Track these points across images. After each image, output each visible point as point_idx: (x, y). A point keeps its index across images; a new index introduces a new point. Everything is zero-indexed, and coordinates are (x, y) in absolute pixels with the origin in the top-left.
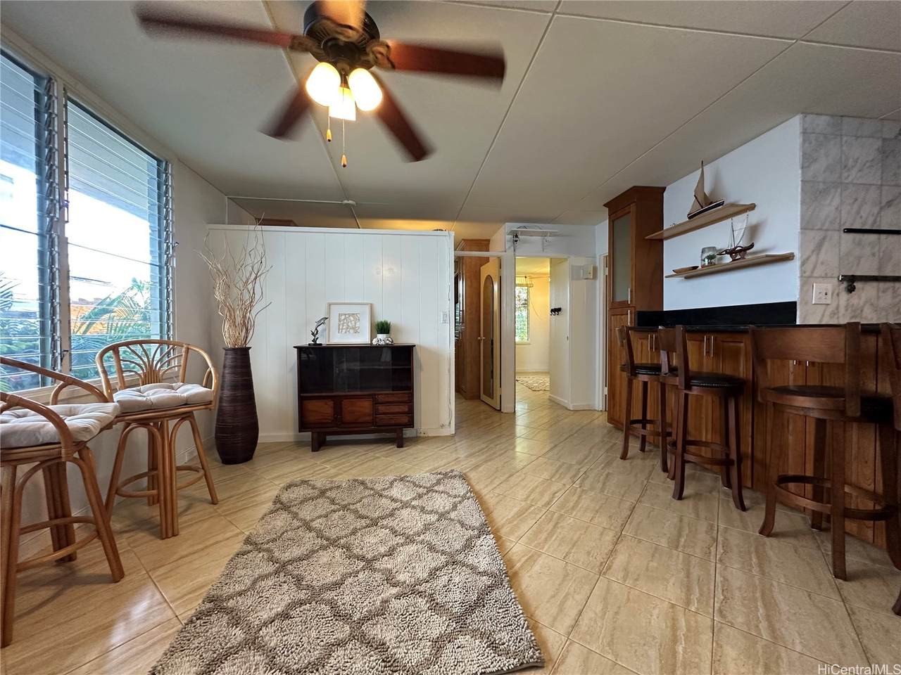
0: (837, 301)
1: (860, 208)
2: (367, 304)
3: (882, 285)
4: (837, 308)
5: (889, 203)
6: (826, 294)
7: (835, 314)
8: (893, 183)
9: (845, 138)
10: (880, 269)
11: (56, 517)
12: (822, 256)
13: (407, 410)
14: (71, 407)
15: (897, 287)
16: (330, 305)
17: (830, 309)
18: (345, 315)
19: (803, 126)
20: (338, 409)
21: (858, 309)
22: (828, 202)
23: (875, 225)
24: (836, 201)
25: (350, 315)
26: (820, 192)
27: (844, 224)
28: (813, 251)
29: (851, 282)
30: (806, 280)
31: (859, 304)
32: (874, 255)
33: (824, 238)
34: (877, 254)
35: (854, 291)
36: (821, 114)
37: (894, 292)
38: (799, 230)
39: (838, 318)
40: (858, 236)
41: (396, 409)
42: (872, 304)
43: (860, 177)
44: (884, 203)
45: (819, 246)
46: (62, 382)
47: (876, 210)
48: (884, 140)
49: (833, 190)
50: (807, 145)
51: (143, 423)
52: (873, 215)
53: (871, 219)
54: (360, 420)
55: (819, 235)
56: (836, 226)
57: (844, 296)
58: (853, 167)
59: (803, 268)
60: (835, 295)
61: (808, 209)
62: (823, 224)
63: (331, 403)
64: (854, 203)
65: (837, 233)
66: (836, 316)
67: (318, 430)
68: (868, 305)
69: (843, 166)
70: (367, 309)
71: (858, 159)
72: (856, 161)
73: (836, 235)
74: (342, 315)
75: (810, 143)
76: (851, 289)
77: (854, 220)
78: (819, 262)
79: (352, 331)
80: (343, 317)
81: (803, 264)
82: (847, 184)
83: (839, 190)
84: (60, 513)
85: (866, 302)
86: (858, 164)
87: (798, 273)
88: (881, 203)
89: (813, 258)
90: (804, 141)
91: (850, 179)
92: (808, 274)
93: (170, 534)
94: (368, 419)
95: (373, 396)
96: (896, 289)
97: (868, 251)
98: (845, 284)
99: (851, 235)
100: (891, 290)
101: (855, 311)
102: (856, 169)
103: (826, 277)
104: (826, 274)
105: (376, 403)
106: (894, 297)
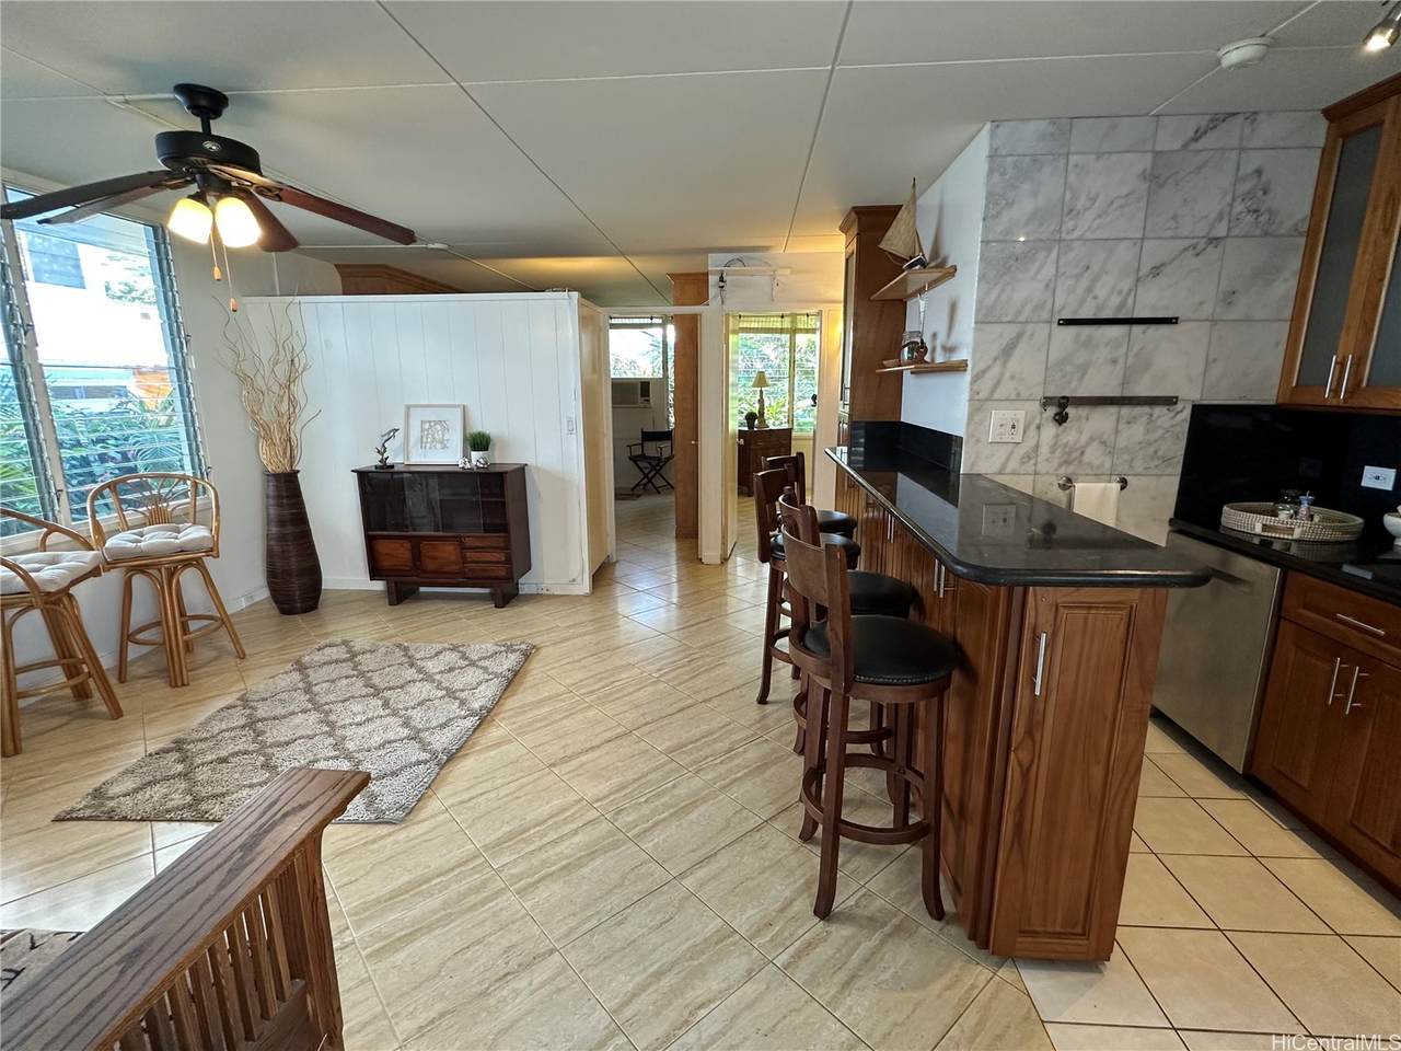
0: (1036, 438)
1: (1094, 281)
2: (459, 406)
3: (1126, 411)
4: (1037, 448)
5: (1156, 271)
6: (1013, 427)
7: (1030, 458)
8: (1169, 233)
9: (1074, 159)
10: (1123, 384)
11: (65, 657)
12: (1014, 365)
13: (503, 559)
14: (54, 556)
15: (1155, 415)
16: (408, 408)
17: (1021, 451)
18: (430, 422)
19: (991, 145)
20: (417, 555)
21: (1077, 450)
22: (1031, 273)
23: (1124, 311)
24: (1049, 271)
25: (436, 423)
26: (1017, 259)
27: (1060, 311)
28: (996, 359)
29: (1061, 408)
30: (978, 405)
31: (1078, 441)
32: (1114, 362)
33: (1019, 337)
34: (1122, 361)
35: (1065, 421)
36: (1029, 119)
37: (1150, 421)
38: (973, 325)
39: (1035, 465)
40: (1086, 330)
41: (489, 557)
42: (1104, 443)
43: (1098, 227)
44: (1145, 270)
45: (1008, 351)
46: (45, 530)
47: (1126, 284)
48: (1156, 154)
49: (1042, 255)
50: (996, 177)
51: (141, 569)
52: (1120, 293)
53: (1115, 301)
54: (447, 569)
55: (1010, 332)
56: (1045, 315)
57: (1050, 429)
58: (1087, 209)
59: (975, 387)
60: (1033, 427)
61: (990, 290)
62: (1019, 312)
63: (408, 545)
64: (1081, 275)
65: (1047, 326)
66: (1032, 462)
67: (396, 579)
68: (1095, 445)
69: (1066, 210)
70: (459, 412)
71: (1097, 195)
72: (1093, 200)
73: (1042, 331)
74: (426, 422)
75: (1003, 174)
76: (1061, 419)
77: (1082, 302)
78: (1007, 375)
79: (439, 446)
80: (427, 426)
81: (975, 379)
82: (1072, 240)
83: (1054, 254)
84: (67, 653)
85: (1092, 439)
86: (1097, 204)
87: (965, 396)
88: (1138, 270)
89: (996, 370)
90: (991, 171)
91: (1075, 235)
92: (983, 395)
93: (180, 684)
94: (455, 568)
95: (459, 540)
96: (1154, 418)
97: (1103, 354)
98: (1052, 411)
99: (1073, 329)
100: (1145, 418)
101: (1069, 454)
102: (1090, 215)
103: (1018, 398)
104: (1018, 395)
105: (463, 548)
106: (1148, 431)
